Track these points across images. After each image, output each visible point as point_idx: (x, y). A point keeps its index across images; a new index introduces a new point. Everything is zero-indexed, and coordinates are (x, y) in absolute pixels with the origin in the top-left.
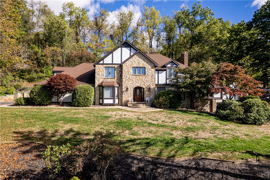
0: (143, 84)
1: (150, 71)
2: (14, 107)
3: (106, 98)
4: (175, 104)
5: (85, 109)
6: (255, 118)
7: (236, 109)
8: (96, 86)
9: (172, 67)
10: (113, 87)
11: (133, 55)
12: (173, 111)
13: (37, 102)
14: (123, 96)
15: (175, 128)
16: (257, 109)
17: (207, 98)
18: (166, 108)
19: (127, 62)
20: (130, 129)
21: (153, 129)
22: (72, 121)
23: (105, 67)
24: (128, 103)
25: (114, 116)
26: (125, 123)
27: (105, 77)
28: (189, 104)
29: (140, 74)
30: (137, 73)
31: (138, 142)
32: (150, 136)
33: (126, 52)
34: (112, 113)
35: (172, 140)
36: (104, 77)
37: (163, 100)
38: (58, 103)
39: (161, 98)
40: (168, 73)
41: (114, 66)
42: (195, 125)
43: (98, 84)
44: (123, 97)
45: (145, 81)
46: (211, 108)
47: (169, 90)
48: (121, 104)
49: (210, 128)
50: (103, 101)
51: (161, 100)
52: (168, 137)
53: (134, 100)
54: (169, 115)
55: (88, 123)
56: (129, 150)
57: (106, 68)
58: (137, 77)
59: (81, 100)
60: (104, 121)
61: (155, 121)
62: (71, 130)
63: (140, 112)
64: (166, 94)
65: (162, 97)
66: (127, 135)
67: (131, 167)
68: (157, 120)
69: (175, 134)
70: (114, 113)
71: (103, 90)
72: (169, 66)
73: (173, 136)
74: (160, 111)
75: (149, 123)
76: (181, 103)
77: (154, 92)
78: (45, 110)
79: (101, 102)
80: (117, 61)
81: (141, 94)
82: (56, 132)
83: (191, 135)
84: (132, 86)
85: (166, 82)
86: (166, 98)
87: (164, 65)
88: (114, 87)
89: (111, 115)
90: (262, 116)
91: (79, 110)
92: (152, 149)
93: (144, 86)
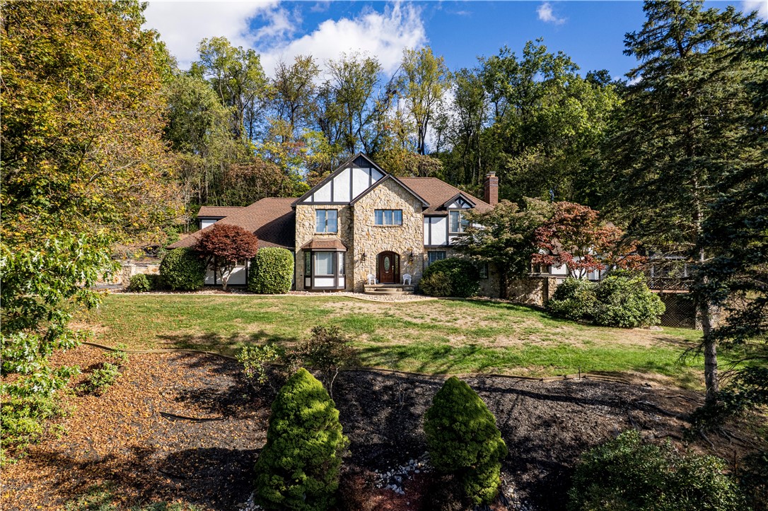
0: (398, 245)
1: (412, 218)
2: (127, 294)
3: (319, 275)
4: (465, 288)
5: (278, 298)
6: (616, 314)
7: (580, 296)
8: (297, 250)
9: (459, 208)
10: (334, 253)
11: (376, 185)
12: (458, 302)
13: (176, 284)
14: (355, 270)
15: (456, 331)
16: (621, 296)
17: (537, 275)
18: (445, 296)
19: (364, 198)
20: (370, 332)
21: (413, 332)
22: (257, 318)
23: (316, 209)
24: (365, 285)
25: (338, 310)
26: (361, 321)
27: (317, 231)
28: (498, 288)
29: (390, 225)
30: (384, 222)
31: (385, 351)
32: (407, 342)
33: (362, 178)
34: (334, 305)
35: (445, 349)
36: (315, 232)
37: (439, 279)
38: (217, 287)
39: (434, 275)
40: (450, 221)
41: (335, 207)
42: (495, 325)
43: (301, 245)
44: (355, 274)
45: (401, 240)
46: (545, 296)
47: (453, 258)
48: (351, 289)
49: (522, 331)
50: (312, 282)
51: (434, 279)
52: (438, 345)
53: (379, 279)
54: (448, 309)
55: (290, 322)
56: (368, 364)
57: (319, 211)
58: (384, 230)
59: (268, 280)
60: (321, 319)
61: (417, 319)
62: (262, 334)
63: (390, 304)
64: (445, 267)
65: (437, 273)
66: (364, 341)
67: (372, 385)
68: (422, 318)
69: (453, 340)
70: (339, 305)
71: (312, 259)
72: (453, 206)
73: (447, 344)
74: (430, 302)
75: (405, 323)
76: (478, 285)
77: (421, 263)
78: (198, 298)
79: (308, 284)
80: (342, 195)
81: (394, 267)
82: (234, 337)
83: (483, 342)
84: (374, 249)
85: (448, 242)
86: (445, 276)
87: (443, 205)
88: (336, 252)
89: (332, 309)
90: (630, 311)
91: (267, 300)
92: (409, 362)
93: (399, 250)
